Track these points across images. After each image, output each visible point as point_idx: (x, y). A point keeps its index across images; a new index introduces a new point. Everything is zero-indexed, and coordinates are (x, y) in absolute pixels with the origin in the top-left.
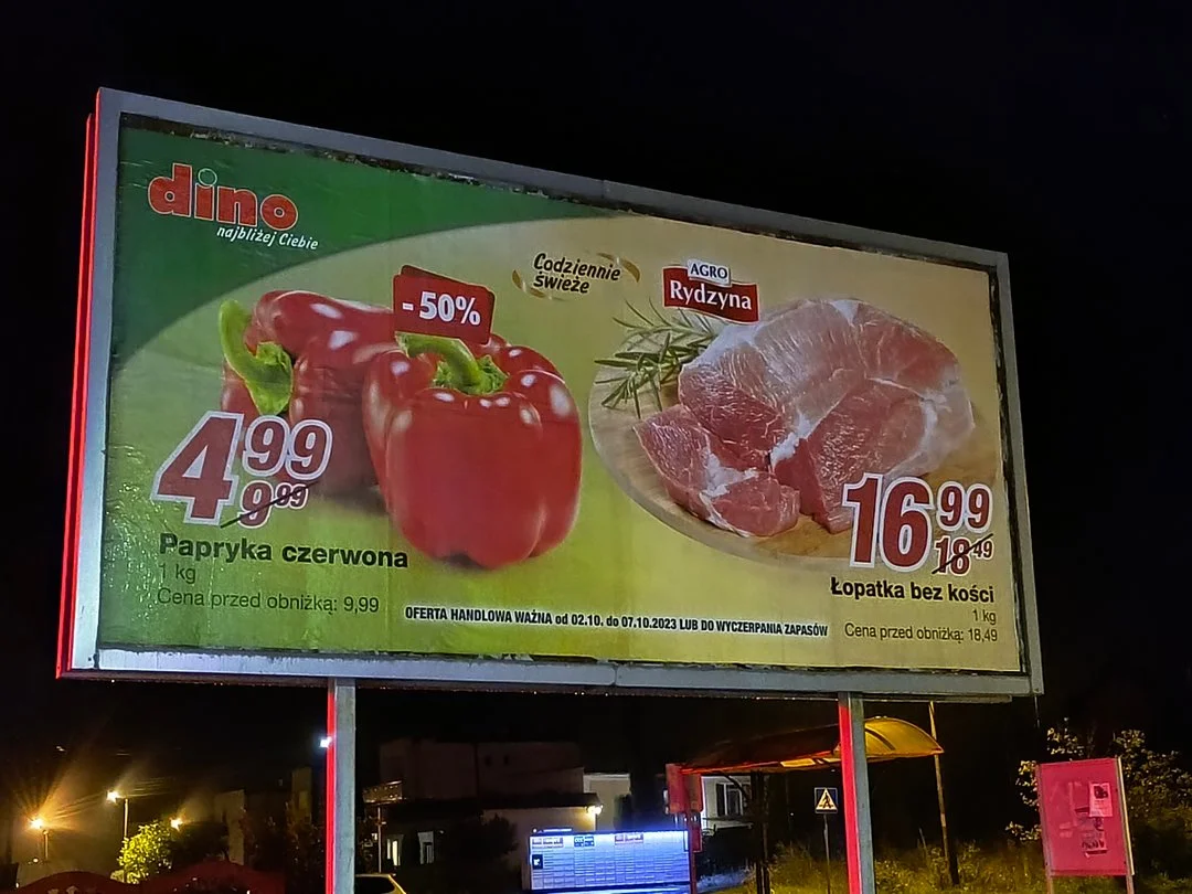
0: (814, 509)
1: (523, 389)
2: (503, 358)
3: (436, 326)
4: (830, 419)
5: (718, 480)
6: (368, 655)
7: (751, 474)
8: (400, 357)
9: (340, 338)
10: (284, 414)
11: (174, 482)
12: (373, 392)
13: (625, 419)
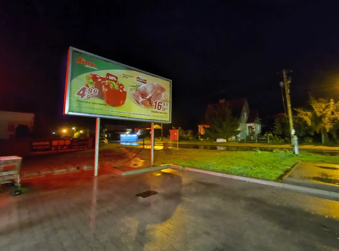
0: (151, 103)
1: (120, 88)
2: (118, 84)
3: (111, 80)
4: (153, 95)
5: (141, 100)
6: (101, 115)
7: (145, 99)
8: (107, 83)
9: (100, 80)
10: (92, 88)
11: (78, 94)
12: (103, 86)
13: (131, 92)
